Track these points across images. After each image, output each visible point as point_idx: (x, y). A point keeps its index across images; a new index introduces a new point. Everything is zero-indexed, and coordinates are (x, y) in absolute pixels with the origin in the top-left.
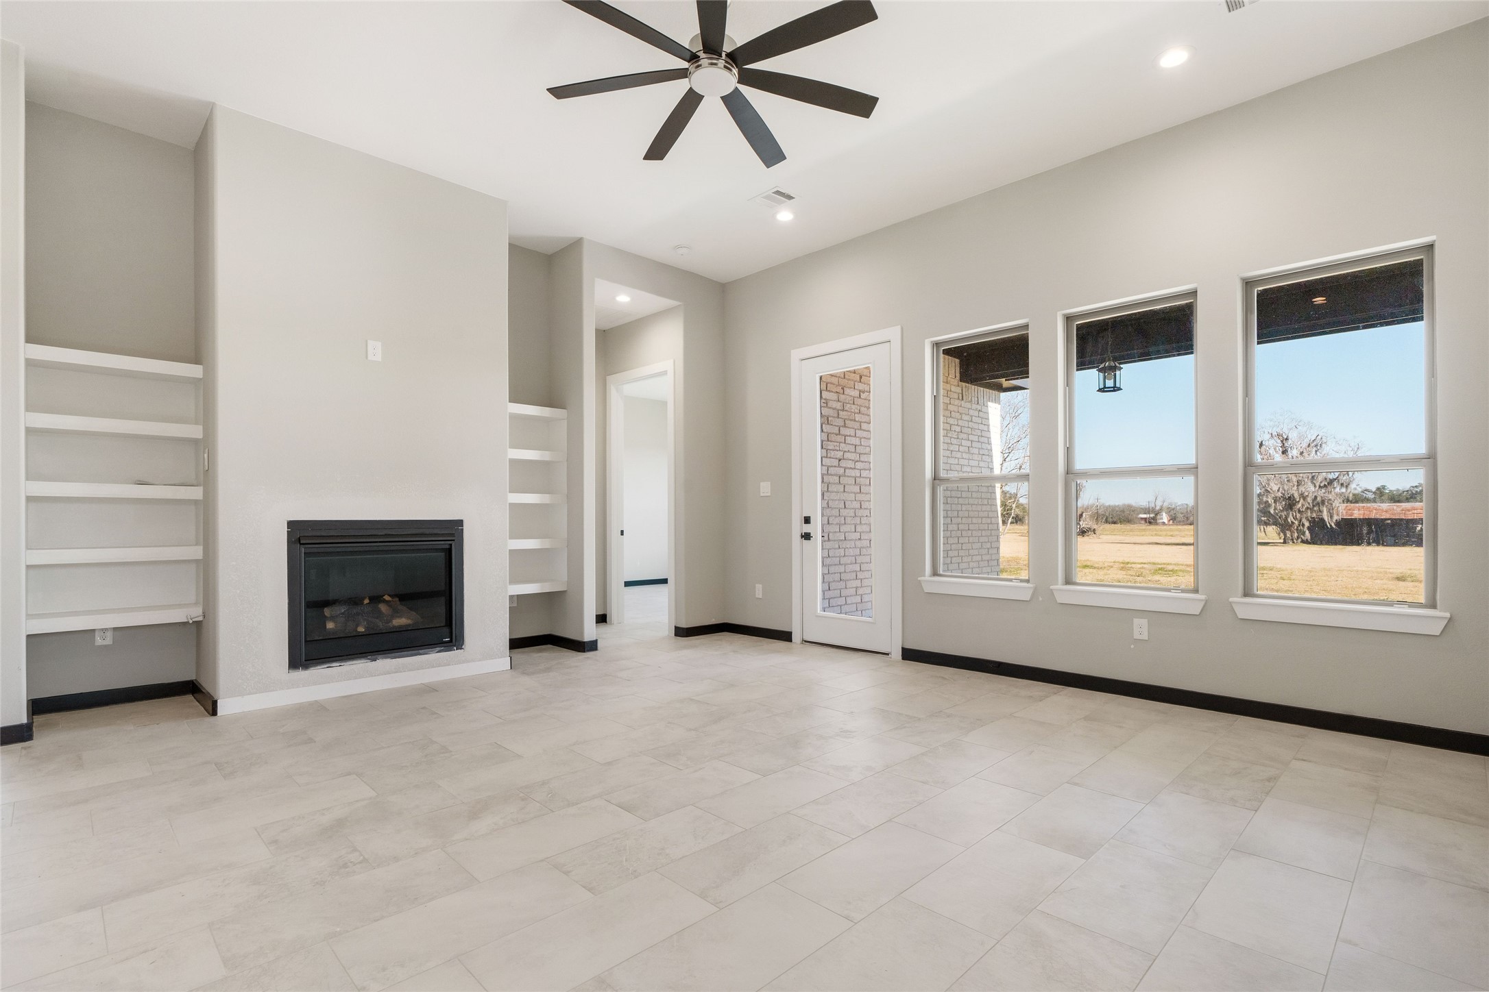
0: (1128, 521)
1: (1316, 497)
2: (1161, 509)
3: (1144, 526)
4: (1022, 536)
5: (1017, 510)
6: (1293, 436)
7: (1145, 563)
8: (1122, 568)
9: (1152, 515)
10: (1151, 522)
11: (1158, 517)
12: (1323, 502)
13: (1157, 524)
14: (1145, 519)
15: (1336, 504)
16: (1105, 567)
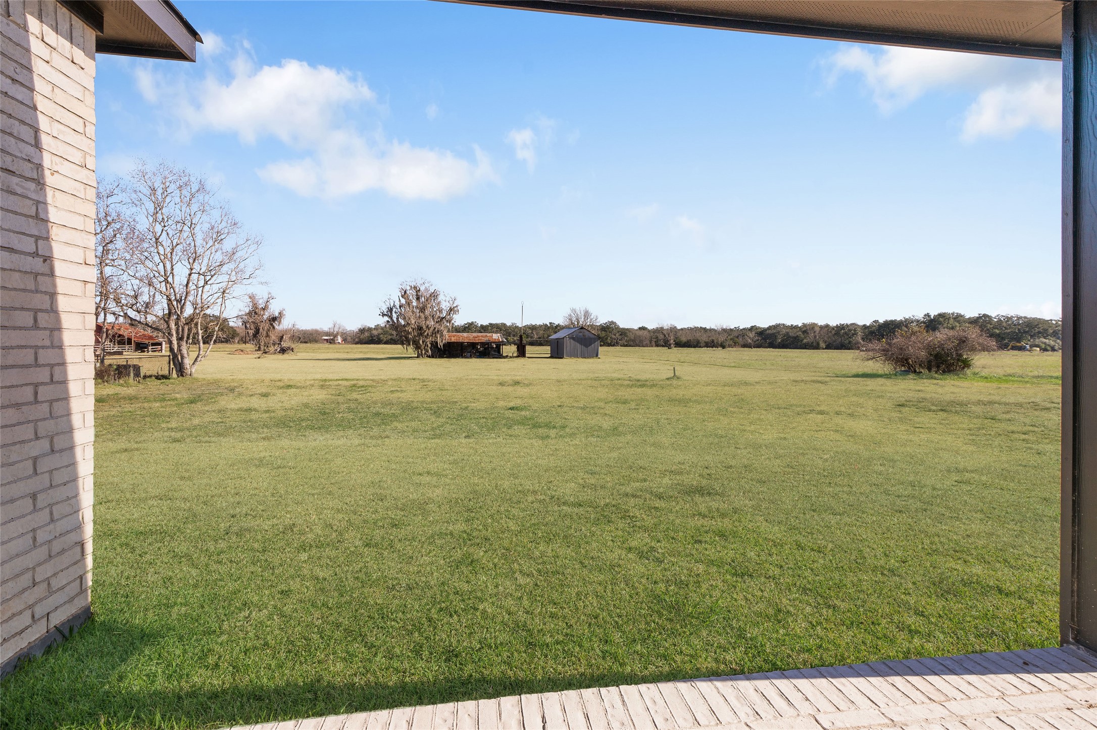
0: (316, 341)
1: (435, 328)
2: (338, 333)
3: (327, 345)
4: (230, 354)
5: (220, 333)
6: (422, 289)
7: (339, 380)
8: (322, 386)
9: (331, 338)
10: (331, 342)
11: (336, 339)
12: (438, 331)
13: (335, 343)
14: (327, 340)
15: (445, 333)
16: (307, 386)
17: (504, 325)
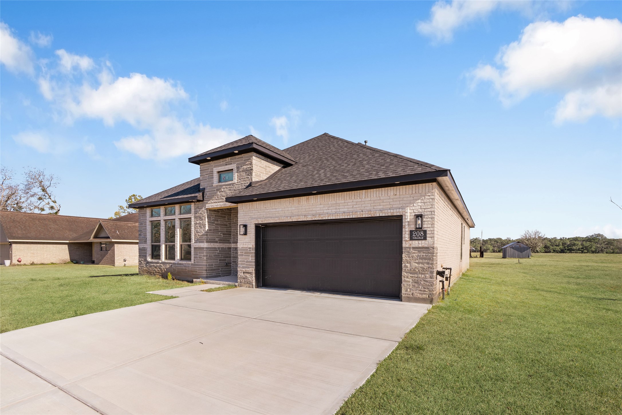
17: (500, 239)
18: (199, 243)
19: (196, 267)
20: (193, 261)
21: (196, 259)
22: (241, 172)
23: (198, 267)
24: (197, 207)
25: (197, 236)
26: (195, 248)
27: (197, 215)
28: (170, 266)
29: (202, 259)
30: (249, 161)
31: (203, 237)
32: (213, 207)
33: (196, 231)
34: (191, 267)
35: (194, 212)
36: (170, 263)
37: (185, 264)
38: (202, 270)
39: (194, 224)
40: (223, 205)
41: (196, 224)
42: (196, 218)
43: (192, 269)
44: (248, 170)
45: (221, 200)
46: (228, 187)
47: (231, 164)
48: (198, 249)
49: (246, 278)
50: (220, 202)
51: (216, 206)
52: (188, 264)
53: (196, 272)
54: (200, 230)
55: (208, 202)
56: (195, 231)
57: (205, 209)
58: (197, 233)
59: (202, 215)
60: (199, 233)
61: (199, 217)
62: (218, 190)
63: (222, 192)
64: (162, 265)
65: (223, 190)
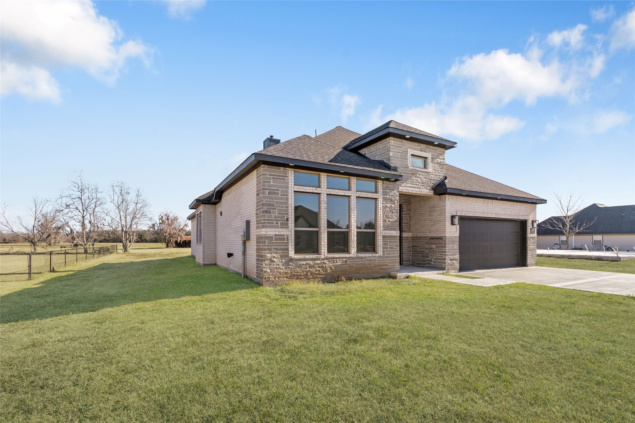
18: (389, 230)
19: (387, 260)
20: (382, 252)
21: (385, 250)
22: (435, 163)
23: (389, 260)
24: (386, 187)
25: (387, 221)
26: (384, 237)
27: (387, 197)
28: (343, 262)
29: (394, 250)
30: (442, 156)
31: (395, 224)
32: (407, 191)
33: (386, 216)
34: (379, 260)
35: (383, 193)
36: (342, 258)
37: (370, 257)
38: (395, 262)
39: (383, 206)
40: (419, 191)
41: (385, 207)
42: (385, 199)
43: (380, 263)
44: (442, 164)
45: (415, 186)
46: (425, 174)
47: (426, 152)
48: (389, 238)
49: (453, 265)
50: (415, 187)
51: (412, 191)
52: (374, 257)
53: (387, 265)
54: (391, 215)
55: (402, 185)
56: (383, 216)
57: (397, 192)
58: (388, 218)
59: (395, 198)
60: (390, 218)
61: (390, 200)
62: (413, 174)
63: (418, 177)
64: (326, 261)
65: (418, 175)
